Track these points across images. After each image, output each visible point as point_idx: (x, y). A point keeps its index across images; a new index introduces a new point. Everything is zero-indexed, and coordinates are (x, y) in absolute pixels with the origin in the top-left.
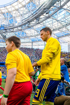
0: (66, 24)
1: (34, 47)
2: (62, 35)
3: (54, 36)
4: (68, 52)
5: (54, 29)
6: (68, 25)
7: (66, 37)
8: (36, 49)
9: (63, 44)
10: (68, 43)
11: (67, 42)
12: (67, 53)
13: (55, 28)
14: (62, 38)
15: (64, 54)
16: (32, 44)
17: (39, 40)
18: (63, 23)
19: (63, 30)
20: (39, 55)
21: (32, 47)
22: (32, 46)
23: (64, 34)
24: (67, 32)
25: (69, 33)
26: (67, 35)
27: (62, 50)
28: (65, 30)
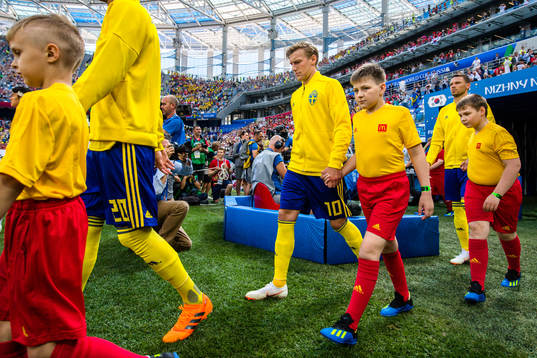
2: (192, 19)
3: (164, 16)
4: (206, 79)
7: (205, 29)
9: (193, 50)
10: (209, 50)
11: (205, 48)
12: (201, 83)
14: (190, 30)
15: (194, 82)
19: (197, 5)
23: (197, 19)
24: (208, 14)
25: (213, 17)
26: (208, 23)
27: (189, 72)
28: (201, 3)
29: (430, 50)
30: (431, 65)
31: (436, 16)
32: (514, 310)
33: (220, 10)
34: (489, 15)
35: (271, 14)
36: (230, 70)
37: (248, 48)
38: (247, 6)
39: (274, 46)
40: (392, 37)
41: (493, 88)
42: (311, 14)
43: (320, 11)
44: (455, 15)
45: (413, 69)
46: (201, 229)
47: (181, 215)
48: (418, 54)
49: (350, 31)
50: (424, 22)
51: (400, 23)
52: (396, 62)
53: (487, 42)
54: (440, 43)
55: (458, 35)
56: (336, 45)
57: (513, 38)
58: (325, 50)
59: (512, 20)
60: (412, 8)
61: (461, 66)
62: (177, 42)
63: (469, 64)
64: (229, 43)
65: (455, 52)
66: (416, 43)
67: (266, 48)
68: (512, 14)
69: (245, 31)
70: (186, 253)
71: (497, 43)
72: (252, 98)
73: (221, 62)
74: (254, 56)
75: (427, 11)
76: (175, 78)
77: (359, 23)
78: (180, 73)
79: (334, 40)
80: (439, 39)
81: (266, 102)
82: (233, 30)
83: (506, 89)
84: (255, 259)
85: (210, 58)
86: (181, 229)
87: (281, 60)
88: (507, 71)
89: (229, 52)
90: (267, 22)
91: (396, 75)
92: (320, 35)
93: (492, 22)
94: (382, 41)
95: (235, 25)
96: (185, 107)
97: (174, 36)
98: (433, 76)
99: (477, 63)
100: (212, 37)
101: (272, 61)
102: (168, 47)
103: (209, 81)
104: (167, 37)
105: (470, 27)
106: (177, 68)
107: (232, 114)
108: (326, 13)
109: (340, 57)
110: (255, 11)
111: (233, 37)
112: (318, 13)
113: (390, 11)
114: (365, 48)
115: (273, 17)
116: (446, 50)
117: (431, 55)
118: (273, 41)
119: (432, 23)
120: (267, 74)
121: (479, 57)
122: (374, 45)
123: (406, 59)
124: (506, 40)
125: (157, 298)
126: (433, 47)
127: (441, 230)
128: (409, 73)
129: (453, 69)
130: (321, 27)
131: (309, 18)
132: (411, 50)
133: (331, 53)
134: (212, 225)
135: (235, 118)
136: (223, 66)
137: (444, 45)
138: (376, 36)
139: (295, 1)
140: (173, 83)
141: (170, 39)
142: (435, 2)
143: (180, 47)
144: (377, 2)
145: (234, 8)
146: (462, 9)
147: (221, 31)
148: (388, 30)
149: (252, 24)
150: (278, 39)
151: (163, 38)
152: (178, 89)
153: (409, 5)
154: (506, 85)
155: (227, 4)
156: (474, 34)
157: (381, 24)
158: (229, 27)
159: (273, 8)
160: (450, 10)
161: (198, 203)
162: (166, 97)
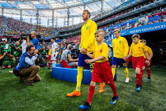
1: (5, 15)
3: (33, 6)
4: (47, 27)
7: (47, 11)
8: (9, 18)
9: (42, 18)
10: (48, 17)
11: (47, 17)
12: (46, 28)
14: (42, 11)
15: (43, 28)
16: (3, 10)
17: (13, 7)
19: (44, 3)
20: (13, 25)
21: (2, 14)
22: (3, 12)
23: (44, 7)
24: (48, 6)
25: (49, 7)
26: (48, 9)
27: (41, 24)
28: (45, 3)
29: (115, 20)
30: (115, 24)
31: (117, 10)
33: (52, 5)
34: (131, 10)
35: (68, 7)
36: (55, 24)
37: (60, 17)
38: (60, 4)
39: (69, 17)
40: (104, 15)
41: (132, 31)
42: (80, 7)
43: (83, 7)
44: (122, 10)
45: (110, 25)
46: (44, 74)
47: (37, 70)
48: (112, 21)
49: (92, 13)
50: (113, 12)
51: (107, 11)
52: (105, 23)
53: (131, 18)
54: (118, 18)
55: (123, 16)
57: (138, 17)
59: (138, 12)
60: (110, 7)
61: (124, 25)
62: (37, 15)
63: (126, 24)
64: (54, 16)
65: (122, 21)
66: (111, 18)
67: (66, 17)
68: (138, 10)
69: (60, 12)
70: (39, 82)
71: (134, 18)
72: (62, 33)
73: (52, 21)
74: (63, 20)
75: (114, 8)
76: (37, 26)
77: (95, 11)
78: (38, 25)
80: (117, 17)
81: (66, 34)
82: (56, 11)
83: (136, 32)
84: (61, 83)
85: (48, 20)
86: (37, 75)
87: (71, 21)
88: (136, 27)
89: (55, 18)
90: (67, 9)
91: (105, 27)
93: (132, 12)
94: (101, 17)
95: (56, 10)
96: (39, 35)
97: (37, 13)
98: (116, 28)
99: (128, 24)
100: (48, 13)
101: (68, 22)
102: (34, 16)
103: (48, 27)
104: (34, 13)
105: (126, 13)
106: (38, 23)
108: (85, 7)
110: (63, 6)
111: (56, 14)
112: (82, 7)
113: (104, 8)
114: (96, 19)
115: (69, 8)
116: (119, 20)
117: (115, 21)
118: (68, 15)
119: (116, 12)
120: (67, 26)
121: (128, 22)
122: (99, 18)
123: (108, 22)
124: (136, 18)
125: (28, 97)
127: (117, 73)
128: (109, 26)
129: (121, 26)
131: (80, 9)
132: (110, 20)
134: (48, 73)
135: (56, 39)
136: (53, 23)
137: (119, 18)
138: (100, 15)
139: (75, 3)
140: (36, 28)
141: (35, 13)
142: (117, 6)
143: (38, 16)
144: (100, 5)
145: (56, 4)
146: (124, 8)
147: (52, 11)
148: (103, 14)
149: (62, 10)
150: (70, 15)
151: (33, 13)
152: (38, 30)
153: (109, 6)
154: (136, 31)
155: (54, 3)
156: (127, 15)
157: (101, 12)
158: (55, 11)
159: (68, 5)
160: (121, 8)
161: (43, 66)
162: (33, 32)
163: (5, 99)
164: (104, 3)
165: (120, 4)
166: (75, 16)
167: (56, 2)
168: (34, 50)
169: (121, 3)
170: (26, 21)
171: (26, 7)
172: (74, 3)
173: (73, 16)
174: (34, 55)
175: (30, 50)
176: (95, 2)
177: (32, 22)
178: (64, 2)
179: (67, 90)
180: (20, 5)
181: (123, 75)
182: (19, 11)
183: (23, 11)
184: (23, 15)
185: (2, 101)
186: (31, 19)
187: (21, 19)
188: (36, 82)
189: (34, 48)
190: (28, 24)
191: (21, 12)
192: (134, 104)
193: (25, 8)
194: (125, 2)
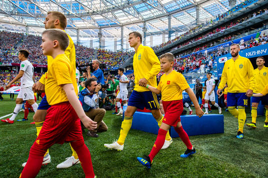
0: (113, 8)
2: (107, 23)
3: (94, 23)
4: (113, 51)
5: (94, 12)
6: (117, 10)
7: (113, 28)
9: (107, 38)
10: (115, 38)
11: (113, 37)
12: (112, 53)
13: (95, 10)
14: (106, 29)
15: (108, 53)
18: (108, 4)
19: (109, 17)
23: (109, 23)
24: (114, 21)
25: (117, 23)
26: (114, 25)
27: (106, 48)
28: (111, 16)
29: (220, 36)
30: (220, 43)
31: (222, 19)
32: (260, 159)
33: (120, 19)
34: (248, 18)
35: (144, 20)
36: (125, 47)
38: (132, 17)
39: (145, 35)
40: (201, 30)
41: (250, 53)
42: (162, 20)
43: (167, 18)
44: (231, 18)
45: (212, 45)
46: (112, 121)
47: (102, 115)
48: (214, 38)
49: (181, 27)
50: (216, 22)
51: (205, 23)
52: (203, 42)
53: (247, 31)
54: (224, 32)
55: (233, 28)
56: (174, 34)
57: (260, 29)
58: (169, 37)
59: (260, 20)
60: (211, 16)
62: (100, 35)
63: (238, 42)
64: (124, 34)
65: (232, 36)
66: (213, 32)
68: (259, 18)
69: (132, 28)
70: (105, 133)
71: (252, 32)
73: (120, 43)
75: (218, 17)
76: (100, 51)
77: (185, 23)
78: (102, 49)
79: (174, 32)
80: (223, 30)
82: (126, 28)
83: (256, 54)
84: (137, 135)
85: (116, 42)
86: (103, 121)
87: (148, 42)
89: (124, 39)
90: (142, 24)
91: (203, 48)
92: (167, 30)
93: (250, 21)
94: (197, 32)
95: (127, 26)
96: (103, 65)
97: (99, 32)
98: (221, 48)
99: (242, 42)
100: (115, 32)
101: (144, 42)
102: (96, 37)
103: (115, 52)
104: (95, 32)
105: (239, 24)
106: (100, 46)
107: (126, 68)
108: (169, 19)
109: (176, 40)
110: (136, 19)
111: (126, 31)
112: (166, 19)
113: (200, 18)
114: (188, 35)
115: (145, 22)
116: (227, 36)
117: (220, 38)
118: (145, 33)
119: (220, 23)
121: (243, 38)
122: (193, 34)
123: (208, 40)
124: (256, 30)
126: (221, 34)
127: (225, 121)
128: (209, 47)
130: (168, 26)
131: (162, 22)
132: (210, 36)
133: (172, 38)
134: (117, 120)
135: (128, 70)
136: (122, 45)
137: (226, 33)
138: (194, 30)
139: (155, 14)
140: (99, 54)
141: (97, 33)
142: (222, 13)
143: (101, 37)
144: (194, 13)
145: (126, 18)
146: (234, 15)
147: (120, 29)
148: (199, 27)
149: (135, 25)
150: (147, 32)
151: (93, 33)
152: (101, 56)
153: (209, 15)
154: (256, 52)
155: (123, 16)
156: (241, 27)
157: (196, 24)
158: (124, 27)
159: (145, 17)
160: (229, 16)
161: (111, 110)
162: (94, 61)
163: (62, 155)
164: (201, 10)
165: (227, 10)
166: (155, 33)
167: (127, 14)
168: (96, 85)
169: (230, 8)
170: (84, 45)
171: (85, 25)
172: (153, 13)
173: (152, 34)
174: (96, 93)
175: (90, 86)
176: (186, 10)
177: (93, 46)
178: (138, 13)
179: (147, 146)
180: (76, 23)
181: (235, 125)
182: (76, 31)
183: (80, 30)
184: (81, 36)
185: (58, 158)
186: (91, 41)
187: (78, 42)
188: (102, 132)
189: (96, 82)
190: (88, 49)
191: (78, 32)
192: (256, 172)
193: (82, 25)
194: (236, 5)
